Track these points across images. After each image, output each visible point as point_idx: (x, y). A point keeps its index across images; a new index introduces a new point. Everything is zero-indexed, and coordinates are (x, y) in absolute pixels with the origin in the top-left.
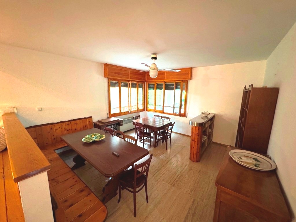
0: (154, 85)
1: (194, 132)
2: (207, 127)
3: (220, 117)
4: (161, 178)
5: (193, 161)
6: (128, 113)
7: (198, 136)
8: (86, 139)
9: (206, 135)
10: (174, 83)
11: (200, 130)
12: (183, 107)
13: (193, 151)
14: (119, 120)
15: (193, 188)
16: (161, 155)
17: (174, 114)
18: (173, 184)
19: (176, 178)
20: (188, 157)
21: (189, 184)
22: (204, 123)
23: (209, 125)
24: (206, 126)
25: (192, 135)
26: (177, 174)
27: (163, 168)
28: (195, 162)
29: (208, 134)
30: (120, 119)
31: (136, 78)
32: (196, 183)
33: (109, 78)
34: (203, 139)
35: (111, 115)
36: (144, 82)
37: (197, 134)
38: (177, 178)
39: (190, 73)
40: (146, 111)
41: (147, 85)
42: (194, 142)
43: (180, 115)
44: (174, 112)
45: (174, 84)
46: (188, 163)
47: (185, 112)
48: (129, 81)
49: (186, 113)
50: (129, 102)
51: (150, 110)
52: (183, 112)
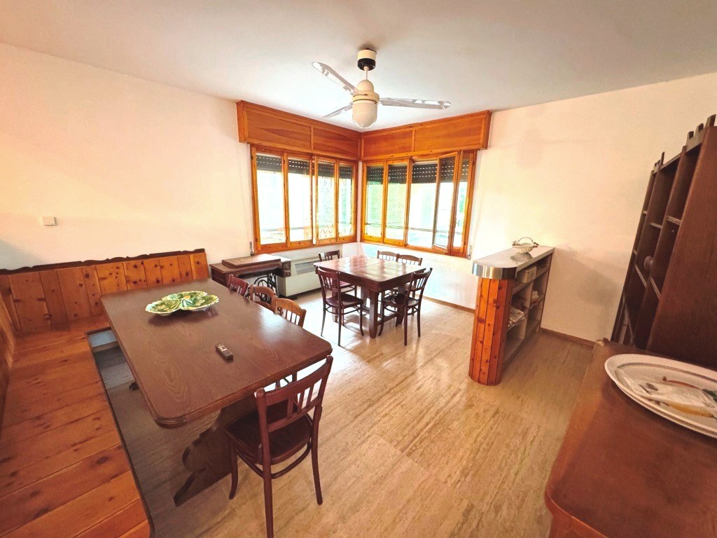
0: (382, 169)
1: (485, 296)
2: (528, 285)
3: (569, 256)
4: (375, 428)
5: (479, 382)
6: (308, 244)
7: (498, 308)
8: (162, 304)
9: (523, 309)
10: (437, 162)
11: (504, 290)
12: (459, 229)
13: (479, 354)
14: (280, 260)
15: (471, 465)
16: (386, 360)
17: (435, 250)
18: (410, 447)
19: (422, 430)
20: (465, 367)
21: (460, 453)
22: (518, 270)
23: (534, 278)
24: (525, 281)
25: (478, 306)
26: (426, 419)
27: (389, 396)
28: (483, 384)
29: (527, 304)
30: (283, 260)
31: (331, 149)
32: (481, 450)
33: (252, 145)
34: (513, 320)
35: (259, 249)
36: (356, 163)
37: (495, 302)
38: (425, 430)
39: (483, 126)
40: (361, 241)
41: (363, 171)
42: (482, 326)
43: (451, 252)
44: (433, 243)
45: (436, 165)
46: (463, 386)
47: (465, 243)
48: (311, 156)
49: (469, 246)
50: (312, 214)
51: (371, 240)
52: (458, 243)
